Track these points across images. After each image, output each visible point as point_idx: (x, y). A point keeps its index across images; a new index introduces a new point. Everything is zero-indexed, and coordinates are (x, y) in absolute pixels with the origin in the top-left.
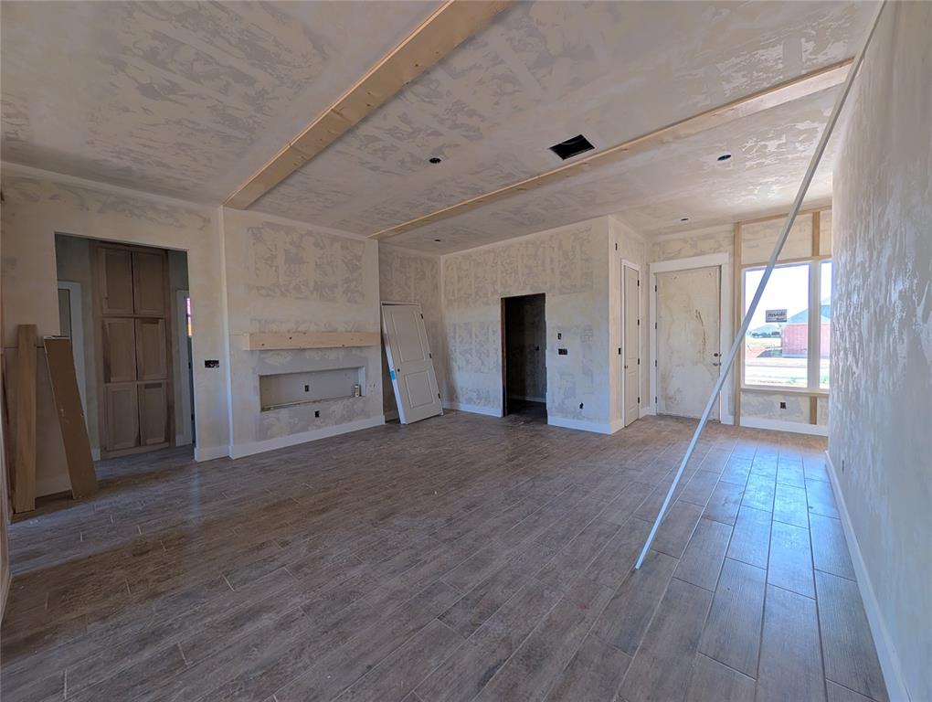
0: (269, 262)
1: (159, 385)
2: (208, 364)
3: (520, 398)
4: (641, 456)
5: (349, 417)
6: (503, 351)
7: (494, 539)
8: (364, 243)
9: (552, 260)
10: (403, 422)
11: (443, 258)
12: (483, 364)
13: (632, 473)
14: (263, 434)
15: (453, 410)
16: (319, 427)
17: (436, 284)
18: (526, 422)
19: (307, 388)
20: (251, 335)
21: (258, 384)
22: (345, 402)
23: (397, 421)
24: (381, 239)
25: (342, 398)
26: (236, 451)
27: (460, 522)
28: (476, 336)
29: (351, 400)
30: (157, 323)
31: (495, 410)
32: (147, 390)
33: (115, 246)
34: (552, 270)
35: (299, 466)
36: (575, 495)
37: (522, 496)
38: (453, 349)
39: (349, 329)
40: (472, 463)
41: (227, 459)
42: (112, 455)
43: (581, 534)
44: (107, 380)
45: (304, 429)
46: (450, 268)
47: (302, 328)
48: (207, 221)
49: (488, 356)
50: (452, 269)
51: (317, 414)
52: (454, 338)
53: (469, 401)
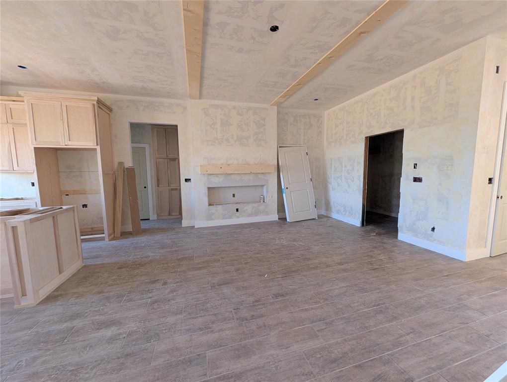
0: (213, 127)
1: (177, 189)
2: (187, 180)
3: (387, 214)
4: (494, 296)
5: (256, 214)
6: (364, 178)
7: (272, 333)
8: (267, 109)
9: (413, 98)
10: (288, 220)
11: (326, 113)
12: (349, 186)
13: (470, 313)
14: (210, 217)
15: (326, 217)
16: (238, 217)
17: (321, 131)
18: (379, 234)
19: (234, 195)
20: (201, 166)
21: (207, 191)
22: (254, 205)
23: (285, 219)
24: (279, 105)
25: (253, 202)
26: (199, 224)
27: (261, 306)
28: (345, 167)
29: (257, 204)
30: (175, 161)
31: (356, 220)
32: (172, 191)
33: (159, 127)
34: (413, 107)
35: (215, 238)
36: (380, 317)
37: (327, 300)
38: (330, 175)
39: (257, 162)
40: (309, 259)
41: (193, 227)
42: (161, 218)
43: (356, 366)
44: (158, 186)
45: (230, 217)
46: (331, 118)
47: (229, 162)
48: (185, 108)
49: (353, 181)
50: (332, 120)
51: (237, 210)
52: (331, 168)
53: (338, 212)
